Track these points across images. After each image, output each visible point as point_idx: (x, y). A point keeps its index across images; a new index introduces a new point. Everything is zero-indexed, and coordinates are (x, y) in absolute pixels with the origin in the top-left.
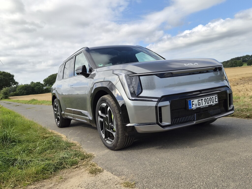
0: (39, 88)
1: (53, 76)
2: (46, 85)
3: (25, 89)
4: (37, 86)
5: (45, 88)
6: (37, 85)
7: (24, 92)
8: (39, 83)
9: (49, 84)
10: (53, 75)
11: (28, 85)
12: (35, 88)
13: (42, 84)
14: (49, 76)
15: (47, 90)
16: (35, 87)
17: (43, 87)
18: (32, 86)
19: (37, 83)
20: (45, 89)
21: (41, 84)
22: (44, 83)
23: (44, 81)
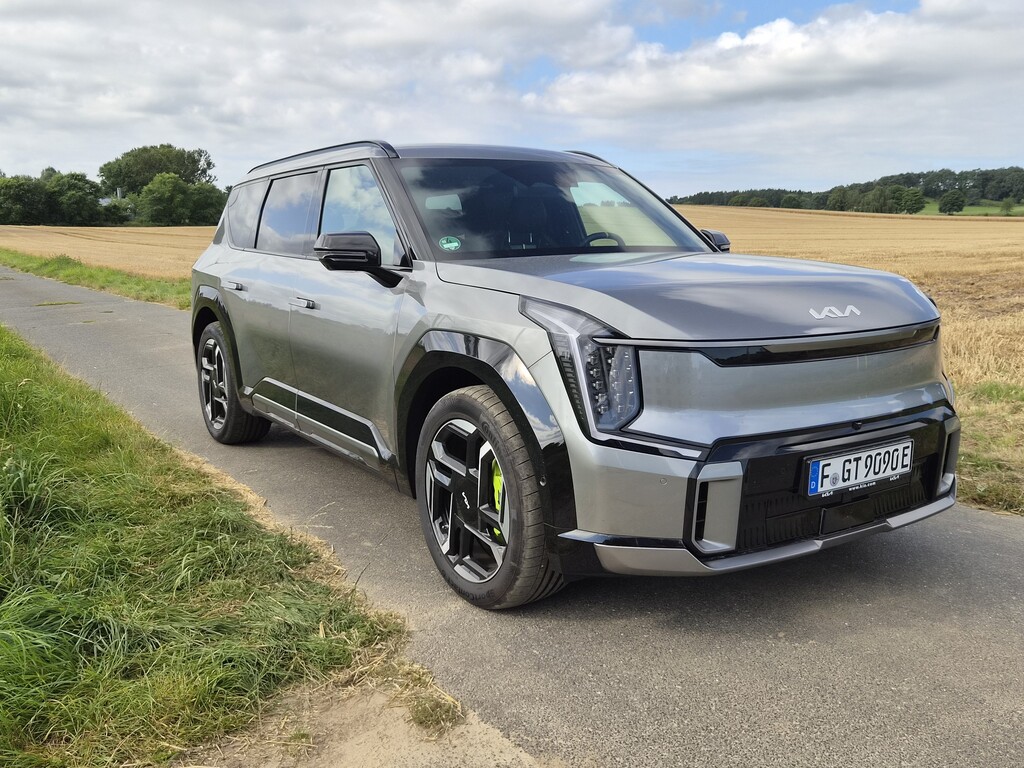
0: (80, 201)
1: (146, 155)
2: (110, 191)
3: (18, 198)
4: (69, 189)
5: (104, 202)
6: (71, 187)
7: (10, 211)
8: (79, 180)
9: (125, 188)
10: (145, 150)
11: (29, 179)
12: (64, 199)
13: (93, 185)
14: (126, 151)
15: (113, 214)
16: (61, 193)
17: (96, 197)
18: (50, 186)
19: (74, 176)
20: (107, 209)
21: (87, 182)
22: (103, 182)
23: (102, 170)
